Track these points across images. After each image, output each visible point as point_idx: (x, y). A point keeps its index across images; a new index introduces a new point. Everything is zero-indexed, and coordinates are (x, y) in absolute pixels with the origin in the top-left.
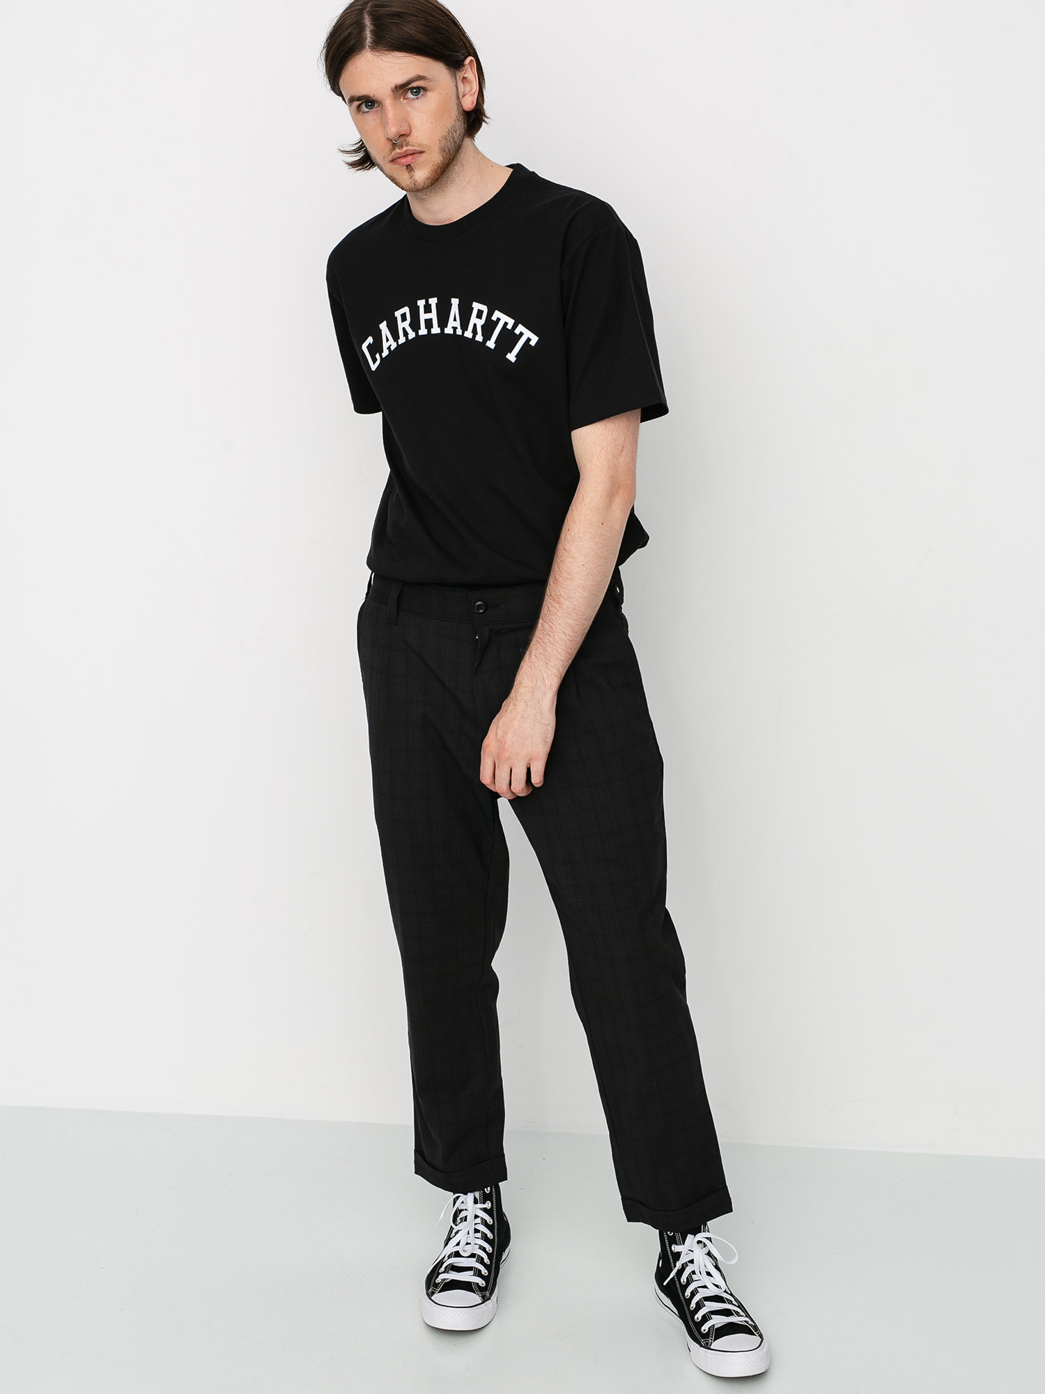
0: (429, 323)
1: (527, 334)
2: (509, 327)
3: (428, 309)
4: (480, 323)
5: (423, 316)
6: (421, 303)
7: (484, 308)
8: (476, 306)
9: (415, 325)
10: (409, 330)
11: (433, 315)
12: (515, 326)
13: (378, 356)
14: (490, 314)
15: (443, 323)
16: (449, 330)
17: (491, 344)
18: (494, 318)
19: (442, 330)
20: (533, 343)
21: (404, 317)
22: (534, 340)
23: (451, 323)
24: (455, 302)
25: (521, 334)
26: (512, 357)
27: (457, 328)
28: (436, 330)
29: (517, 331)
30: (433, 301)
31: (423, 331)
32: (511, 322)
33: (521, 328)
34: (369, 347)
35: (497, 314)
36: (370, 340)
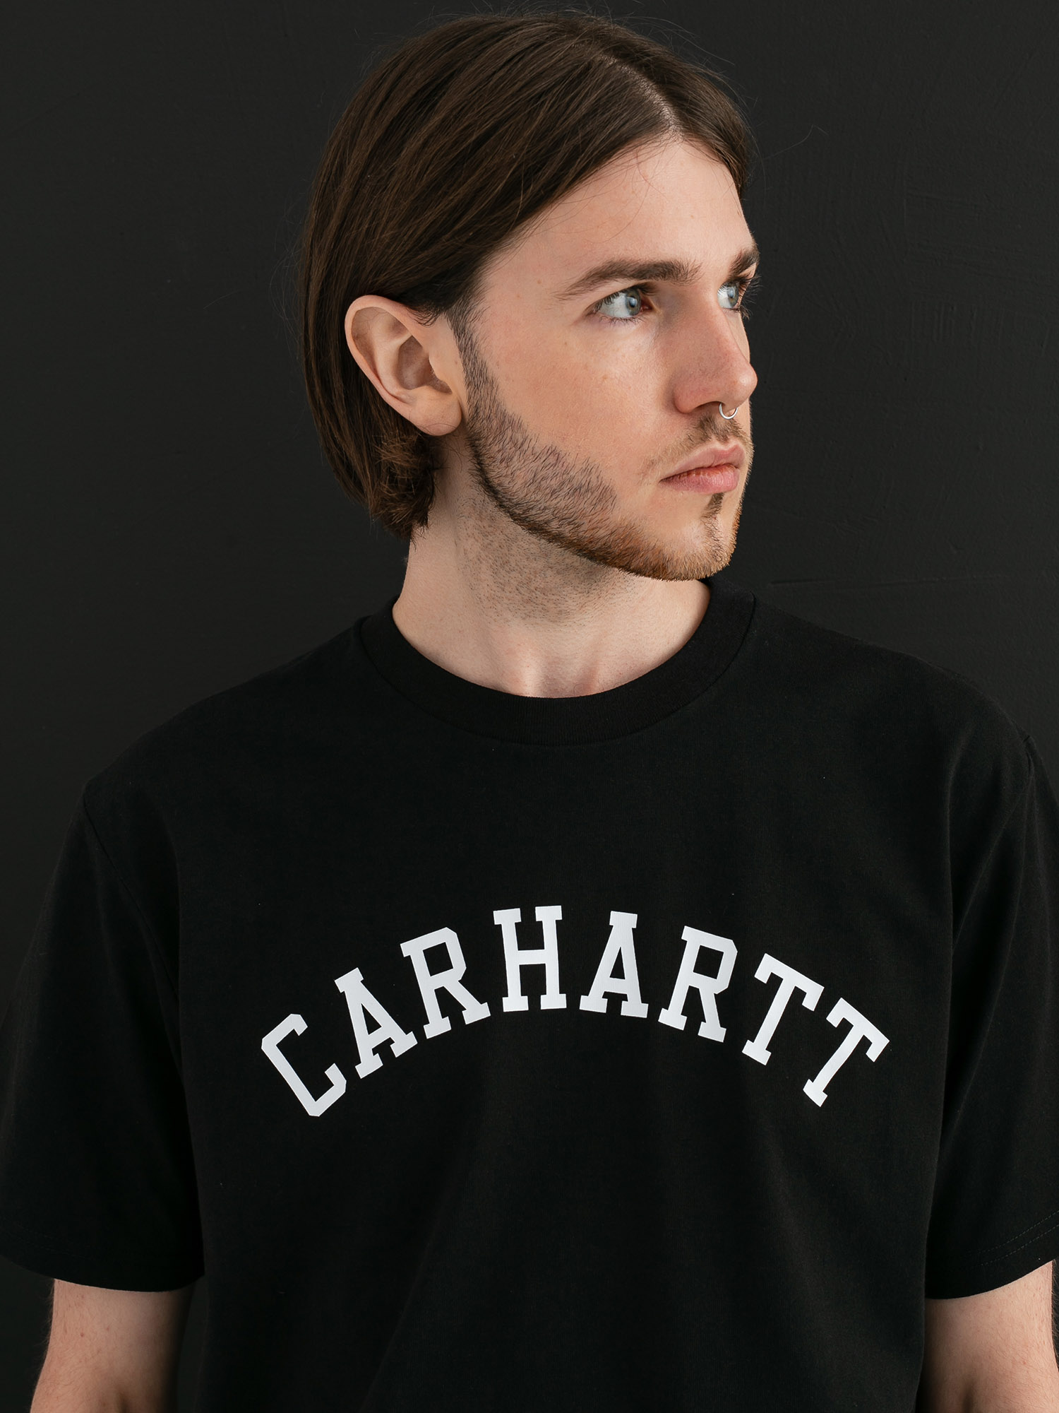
0: (533, 979)
1: (862, 1027)
2: (810, 1003)
3: (530, 936)
4: (710, 988)
5: (515, 958)
6: (507, 919)
7: (727, 948)
8: (694, 939)
10: (462, 995)
11: (548, 956)
12: (826, 1003)
14: (746, 965)
15: (575, 982)
16: (593, 1002)
18: (762, 975)
19: (573, 1001)
20: (873, 1054)
21: (438, 960)
22: (879, 1043)
23: (603, 981)
24: (623, 925)
25: (845, 1027)
26: (816, 1090)
27: (624, 997)
28: (553, 999)
29: (834, 1018)
30: (549, 916)
31: (515, 1002)
32: (813, 993)
33: (842, 1011)
34: (287, 1046)
35: (768, 967)
36: (295, 1023)
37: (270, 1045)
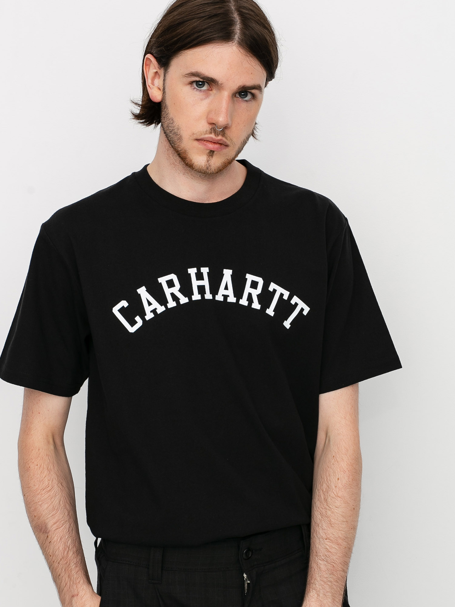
0: (201, 290)
1: (301, 305)
2: (286, 297)
3: (200, 276)
4: (255, 293)
5: (195, 283)
6: (192, 271)
7: (260, 281)
8: (250, 278)
9: (186, 290)
10: (179, 295)
11: (205, 283)
12: (290, 297)
13: (138, 318)
14: (266, 286)
15: (214, 290)
16: (219, 298)
17: (270, 311)
18: (271, 289)
19: (214, 297)
20: (305, 313)
21: (170, 284)
22: (307, 310)
23: (222, 291)
24: (228, 274)
25: (296, 304)
26: (287, 324)
27: (228, 296)
28: (208, 296)
29: (293, 302)
30: (205, 271)
31: (196, 297)
32: (286, 294)
33: (295, 300)
34: (122, 311)
35: (273, 286)
36: (124, 304)
37: (116, 310)
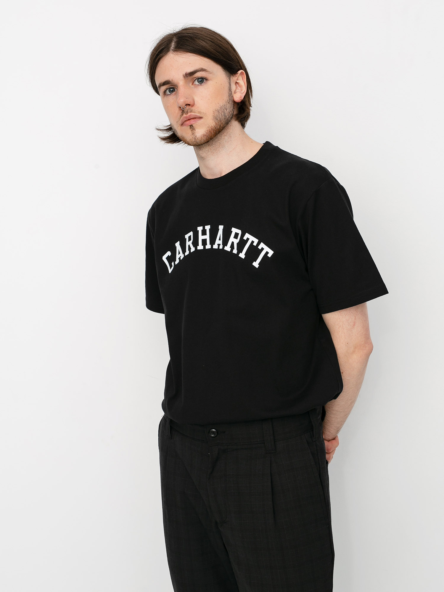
1: (266, 249)
2: (255, 244)
3: (204, 233)
4: (236, 241)
5: (201, 237)
6: (200, 229)
7: (239, 232)
8: (234, 230)
9: (195, 244)
10: (192, 246)
11: (207, 237)
12: (258, 244)
13: (173, 264)
14: (243, 235)
15: (212, 242)
16: (215, 247)
17: (242, 255)
18: (245, 238)
20: (270, 255)
21: (190, 239)
22: (271, 253)
23: (217, 242)
24: (221, 227)
25: (262, 249)
26: (256, 264)
27: (220, 244)
28: (208, 246)
29: (260, 247)
30: (208, 228)
31: (200, 247)
32: (256, 241)
33: (262, 245)
34: (168, 258)
35: (247, 236)
36: (169, 253)
37: (164, 258)
